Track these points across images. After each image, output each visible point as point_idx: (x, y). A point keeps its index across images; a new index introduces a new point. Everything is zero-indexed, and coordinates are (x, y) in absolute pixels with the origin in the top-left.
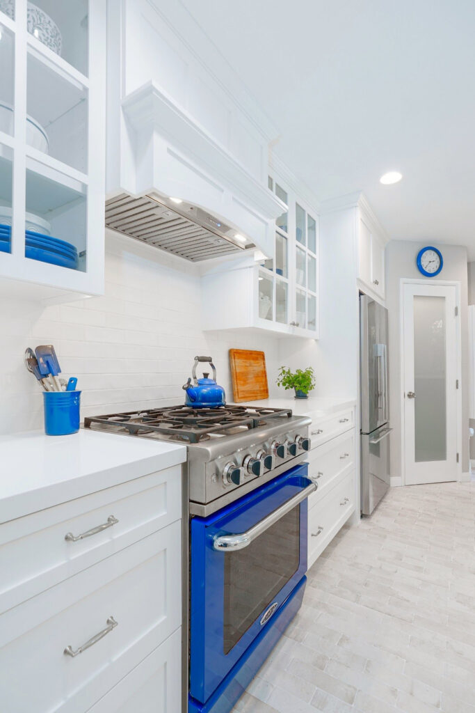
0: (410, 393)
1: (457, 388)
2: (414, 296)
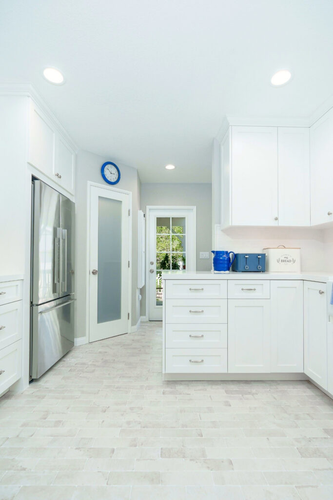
0: (94, 270)
1: (129, 267)
2: (99, 197)
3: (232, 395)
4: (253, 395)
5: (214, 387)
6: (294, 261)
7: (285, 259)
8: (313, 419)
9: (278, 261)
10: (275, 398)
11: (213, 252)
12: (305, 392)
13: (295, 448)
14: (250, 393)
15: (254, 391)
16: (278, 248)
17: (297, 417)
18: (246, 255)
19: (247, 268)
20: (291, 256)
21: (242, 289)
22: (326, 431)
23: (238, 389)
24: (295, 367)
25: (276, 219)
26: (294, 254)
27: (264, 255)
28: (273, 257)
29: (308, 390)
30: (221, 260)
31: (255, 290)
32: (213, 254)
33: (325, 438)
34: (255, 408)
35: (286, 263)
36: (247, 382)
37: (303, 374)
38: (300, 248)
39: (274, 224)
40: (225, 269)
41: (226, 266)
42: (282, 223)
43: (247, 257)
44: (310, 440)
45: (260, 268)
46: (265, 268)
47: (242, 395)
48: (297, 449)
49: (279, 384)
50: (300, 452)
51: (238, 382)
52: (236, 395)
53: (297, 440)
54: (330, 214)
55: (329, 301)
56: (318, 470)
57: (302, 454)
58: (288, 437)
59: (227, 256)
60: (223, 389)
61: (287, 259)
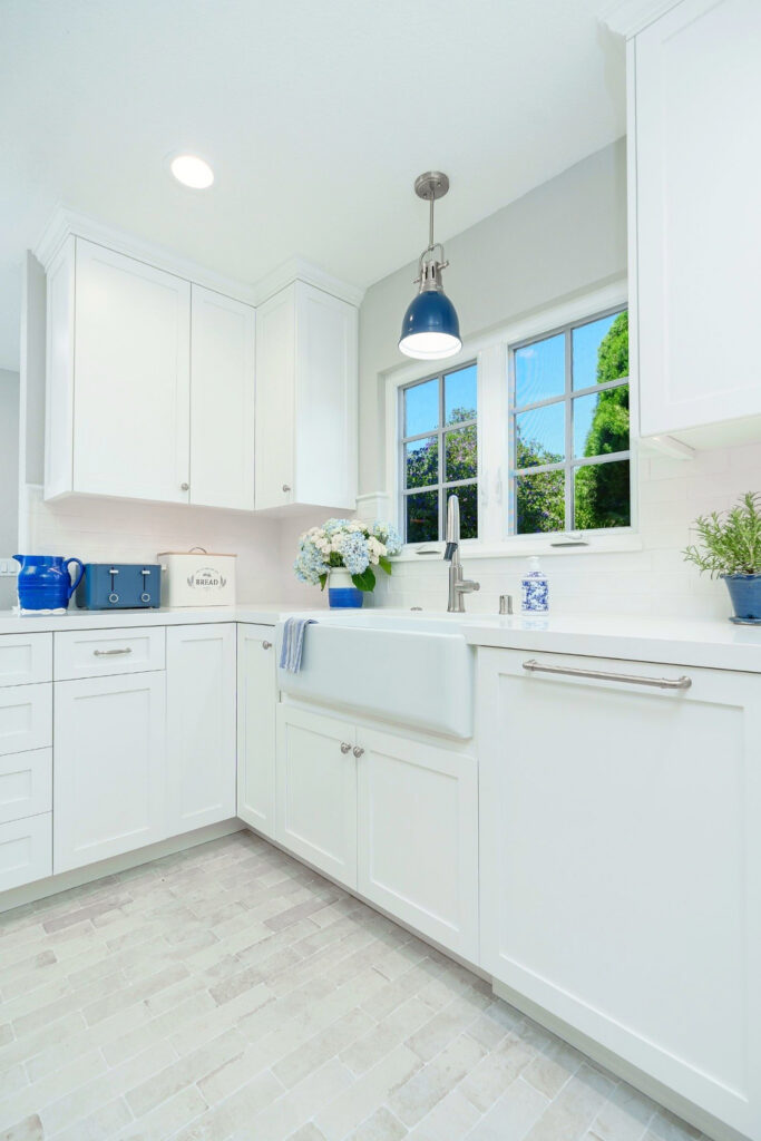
4: (121, 907)
6: (223, 583)
7: (204, 578)
8: (247, 908)
9: (190, 582)
10: (172, 895)
11: (20, 558)
12: (236, 858)
13: (207, 991)
14: (112, 906)
15: (124, 896)
16: (190, 553)
17: (217, 919)
18: (113, 567)
19: (116, 598)
20: (217, 572)
21: (96, 653)
22: (269, 924)
24: (220, 811)
25: (185, 488)
26: (223, 566)
27: (156, 569)
28: (180, 571)
29: (245, 849)
31: (129, 651)
32: (16, 563)
33: (266, 940)
35: (205, 585)
36: (108, 881)
37: (236, 820)
38: (235, 556)
39: (179, 498)
40: (55, 603)
41: (56, 595)
42: (199, 498)
43: (116, 572)
44: (238, 958)
45: (146, 598)
46: (158, 599)
47: (92, 920)
48: (210, 991)
49: (185, 858)
50: (214, 996)
51: (85, 888)
52: (75, 925)
53: (212, 972)
54: (286, 489)
55: (279, 662)
56: (249, 1015)
57: (219, 997)
58: (192, 975)
59: (61, 570)
60: (39, 922)
61: (210, 579)
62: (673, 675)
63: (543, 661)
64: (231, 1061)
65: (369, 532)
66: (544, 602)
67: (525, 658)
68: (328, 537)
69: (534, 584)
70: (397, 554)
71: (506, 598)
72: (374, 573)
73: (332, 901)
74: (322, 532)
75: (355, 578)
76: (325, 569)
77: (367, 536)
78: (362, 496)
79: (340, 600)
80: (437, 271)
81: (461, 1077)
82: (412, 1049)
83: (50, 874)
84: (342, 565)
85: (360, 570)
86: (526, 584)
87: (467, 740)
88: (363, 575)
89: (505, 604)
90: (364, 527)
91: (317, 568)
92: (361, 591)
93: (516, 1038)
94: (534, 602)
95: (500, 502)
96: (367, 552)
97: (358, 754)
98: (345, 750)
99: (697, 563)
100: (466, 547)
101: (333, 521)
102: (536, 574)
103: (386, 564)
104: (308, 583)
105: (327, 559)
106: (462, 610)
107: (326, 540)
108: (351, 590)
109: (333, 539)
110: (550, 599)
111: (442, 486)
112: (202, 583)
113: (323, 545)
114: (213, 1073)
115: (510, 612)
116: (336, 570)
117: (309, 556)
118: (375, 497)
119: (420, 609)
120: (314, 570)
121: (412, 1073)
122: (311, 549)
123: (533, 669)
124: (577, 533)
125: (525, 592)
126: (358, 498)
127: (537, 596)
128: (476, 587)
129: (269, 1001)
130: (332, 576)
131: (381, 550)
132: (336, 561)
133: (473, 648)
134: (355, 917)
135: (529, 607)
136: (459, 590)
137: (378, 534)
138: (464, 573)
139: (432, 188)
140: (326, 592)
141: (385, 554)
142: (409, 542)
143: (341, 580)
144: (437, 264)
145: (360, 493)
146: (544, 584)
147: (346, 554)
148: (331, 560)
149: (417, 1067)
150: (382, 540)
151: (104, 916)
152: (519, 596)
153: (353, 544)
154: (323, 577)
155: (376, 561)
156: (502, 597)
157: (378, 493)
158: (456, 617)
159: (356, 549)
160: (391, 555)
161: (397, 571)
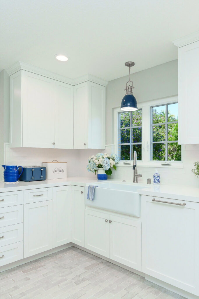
3: (29, 272)
4: (43, 267)
5: (12, 273)
6: (63, 171)
7: (58, 170)
8: (79, 265)
9: (53, 172)
10: (56, 263)
11: (4, 166)
12: (72, 253)
13: (73, 283)
14: (40, 267)
15: (43, 264)
16: (52, 162)
17: (71, 268)
18: (33, 169)
19: (33, 178)
20: (61, 168)
21: (34, 196)
22: (86, 268)
23: (31, 267)
24: (66, 240)
25: (54, 144)
26: (63, 166)
27: (45, 168)
28: (51, 169)
29: (74, 251)
30: (11, 173)
31: (42, 195)
32: (3, 168)
33: (86, 272)
34: (47, 273)
35: (58, 172)
36: (36, 261)
37: (71, 243)
38: (67, 162)
39: (52, 147)
40: (15, 180)
41: (16, 177)
42: (57, 147)
43: (34, 170)
44: (79, 276)
45: (42, 177)
46: (45, 178)
47: (36, 270)
48: (74, 283)
49: (57, 254)
50: (76, 284)
51: (30, 263)
52: (31, 271)
53: (73, 279)
54: (85, 144)
55: (86, 197)
56: (85, 287)
57: (77, 283)
58: (68, 280)
59: (16, 170)
60: (21, 271)
61: (59, 170)
62: (182, 203)
63: (156, 199)
64: (84, 295)
65: (110, 157)
66: (159, 181)
67: (153, 198)
68: (98, 159)
69: (156, 176)
70: (118, 164)
71: (149, 180)
72: (111, 170)
73: (102, 263)
74: (96, 158)
75: (106, 171)
76: (97, 169)
77: (109, 158)
78: (107, 145)
79: (101, 178)
80: (131, 88)
81: (138, 294)
82: (126, 290)
83: (23, 258)
84: (102, 167)
85: (107, 169)
86: (154, 176)
87: (139, 218)
88: (108, 170)
89: (149, 181)
90: (108, 156)
91: (94, 168)
92: (108, 175)
93: (150, 287)
94: (156, 181)
95: (148, 151)
96: (110, 164)
97: (110, 222)
98: (106, 221)
99: (194, 173)
100: (138, 163)
101: (99, 154)
102: (157, 174)
103: (115, 167)
104: (91, 172)
105: (97, 166)
106: (137, 182)
107: (97, 160)
108: (104, 175)
109: (99, 160)
110: (160, 180)
111: (131, 144)
112: (57, 172)
113: (96, 161)
114: (80, 297)
115: (150, 183)
116: (100, 168)
117: (92, 165)
118: (111, 146)
119: (125, 181)
120: (93, 169)
121: (126, 294)
122: (93, 163)
123: (154, 201)
124: (168, 162)
125: (154, 178)
126: (106, 145)
127: (157, 179)
128: (141, 176)
129: (90, 284)
130: (98, 170)
131: (113, 163)
132: (100, 166)
133: (141, 195)
134: (108, 266)
135: (155, 182)
136: (136, 177)
137: (112, 158)
138: (138, 172)
139: (130, 65)
140: (96, 175)
141: (115, 164)
142: (121, 160)
143: (101, 172)
144: (131, 87)
145: (106, 144)
146: (159, 176)
147: (103, 165)
148: (99, 166)
149: (127, 293)
150: (113, 160)
151: (39, 269)
152: (152, 180)
153: (106, 162)
154: (96, 171)
155: (112, 166)
156: (148, 179)
157: (112, 145)
158: (135, 184)
159: (106, 163)
160: (116, 164)
161: (118, 169)
